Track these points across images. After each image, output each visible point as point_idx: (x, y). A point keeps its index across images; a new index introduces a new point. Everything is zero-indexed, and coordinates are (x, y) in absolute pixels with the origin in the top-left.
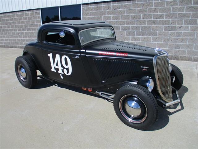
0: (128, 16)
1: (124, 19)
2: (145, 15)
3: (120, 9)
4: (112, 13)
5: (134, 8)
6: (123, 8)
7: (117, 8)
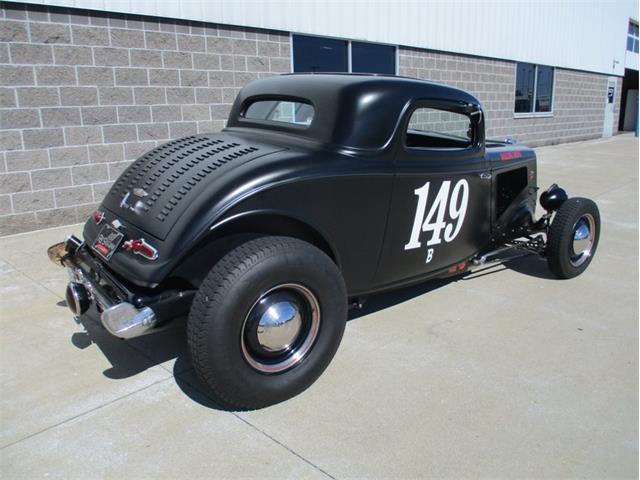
0: (105, 70)
1: (90, 82)
2: (157, 71)
3: (68, 42)
4: (37, 54)
5: (122, 44)
6: (82, 42)
7: (57, 38)
